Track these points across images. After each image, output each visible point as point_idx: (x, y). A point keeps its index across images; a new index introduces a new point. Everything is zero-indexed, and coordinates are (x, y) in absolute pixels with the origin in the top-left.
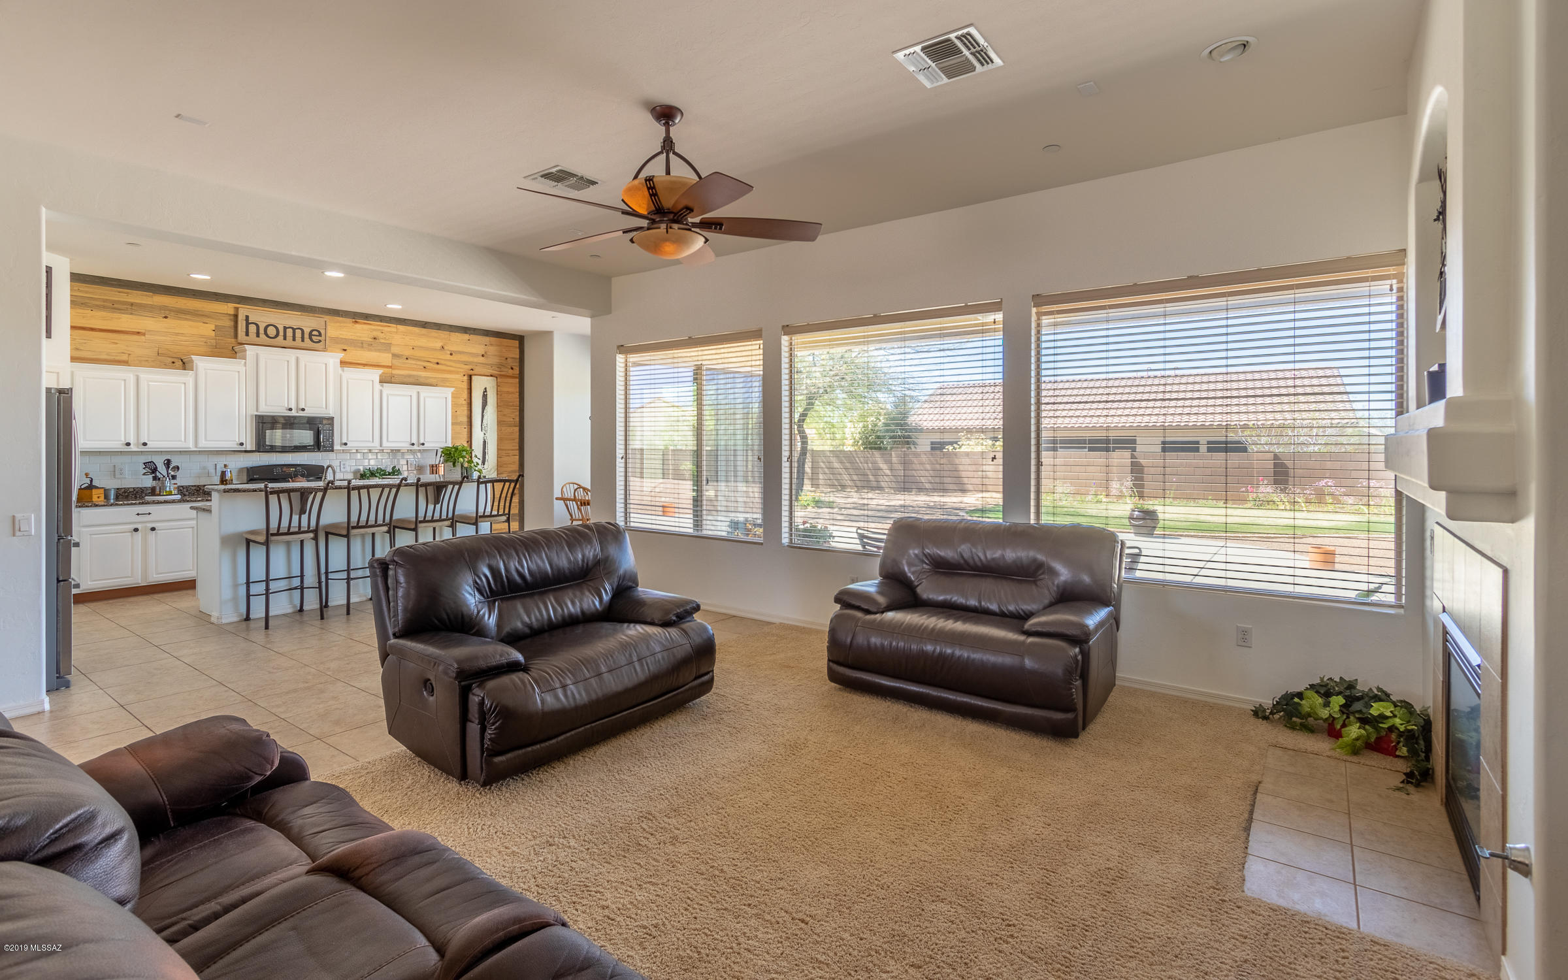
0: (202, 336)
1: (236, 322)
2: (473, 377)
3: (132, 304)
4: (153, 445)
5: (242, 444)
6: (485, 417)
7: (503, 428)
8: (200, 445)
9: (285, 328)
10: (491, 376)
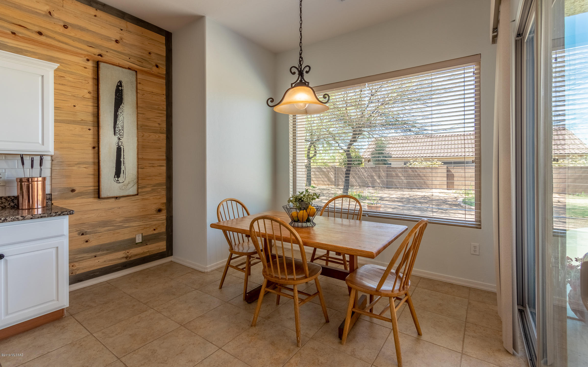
2: (102, 65)
6: (120, 118)
7: (146, 134)
10: (129, 69)
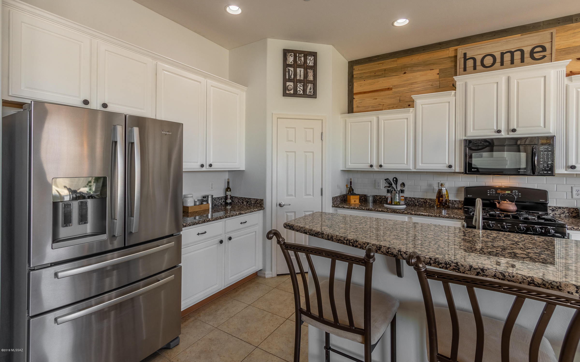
0: (430, 81)
1: (456, 62)
3: (385, 70)
4: (387, 166)
5: (450, 166)
8: (418, 167)
9: (502, 54)
